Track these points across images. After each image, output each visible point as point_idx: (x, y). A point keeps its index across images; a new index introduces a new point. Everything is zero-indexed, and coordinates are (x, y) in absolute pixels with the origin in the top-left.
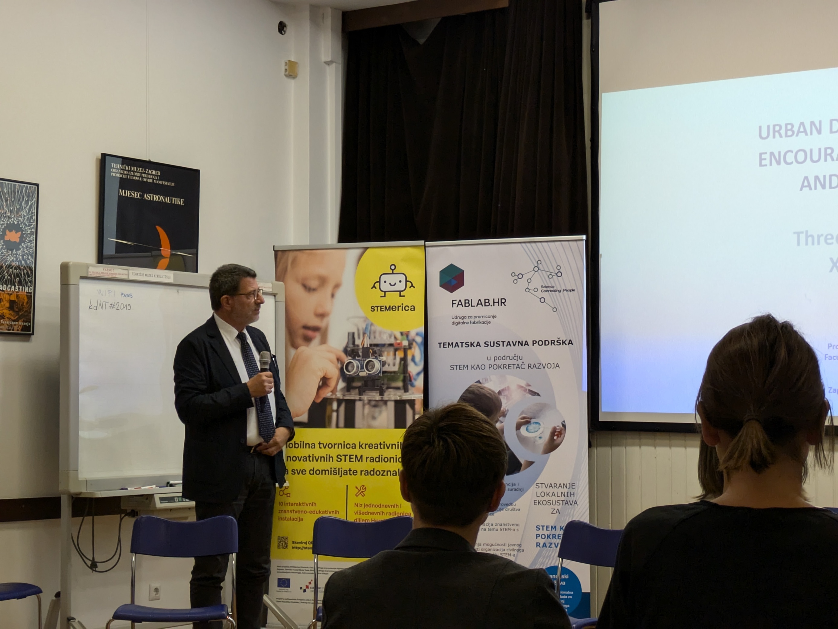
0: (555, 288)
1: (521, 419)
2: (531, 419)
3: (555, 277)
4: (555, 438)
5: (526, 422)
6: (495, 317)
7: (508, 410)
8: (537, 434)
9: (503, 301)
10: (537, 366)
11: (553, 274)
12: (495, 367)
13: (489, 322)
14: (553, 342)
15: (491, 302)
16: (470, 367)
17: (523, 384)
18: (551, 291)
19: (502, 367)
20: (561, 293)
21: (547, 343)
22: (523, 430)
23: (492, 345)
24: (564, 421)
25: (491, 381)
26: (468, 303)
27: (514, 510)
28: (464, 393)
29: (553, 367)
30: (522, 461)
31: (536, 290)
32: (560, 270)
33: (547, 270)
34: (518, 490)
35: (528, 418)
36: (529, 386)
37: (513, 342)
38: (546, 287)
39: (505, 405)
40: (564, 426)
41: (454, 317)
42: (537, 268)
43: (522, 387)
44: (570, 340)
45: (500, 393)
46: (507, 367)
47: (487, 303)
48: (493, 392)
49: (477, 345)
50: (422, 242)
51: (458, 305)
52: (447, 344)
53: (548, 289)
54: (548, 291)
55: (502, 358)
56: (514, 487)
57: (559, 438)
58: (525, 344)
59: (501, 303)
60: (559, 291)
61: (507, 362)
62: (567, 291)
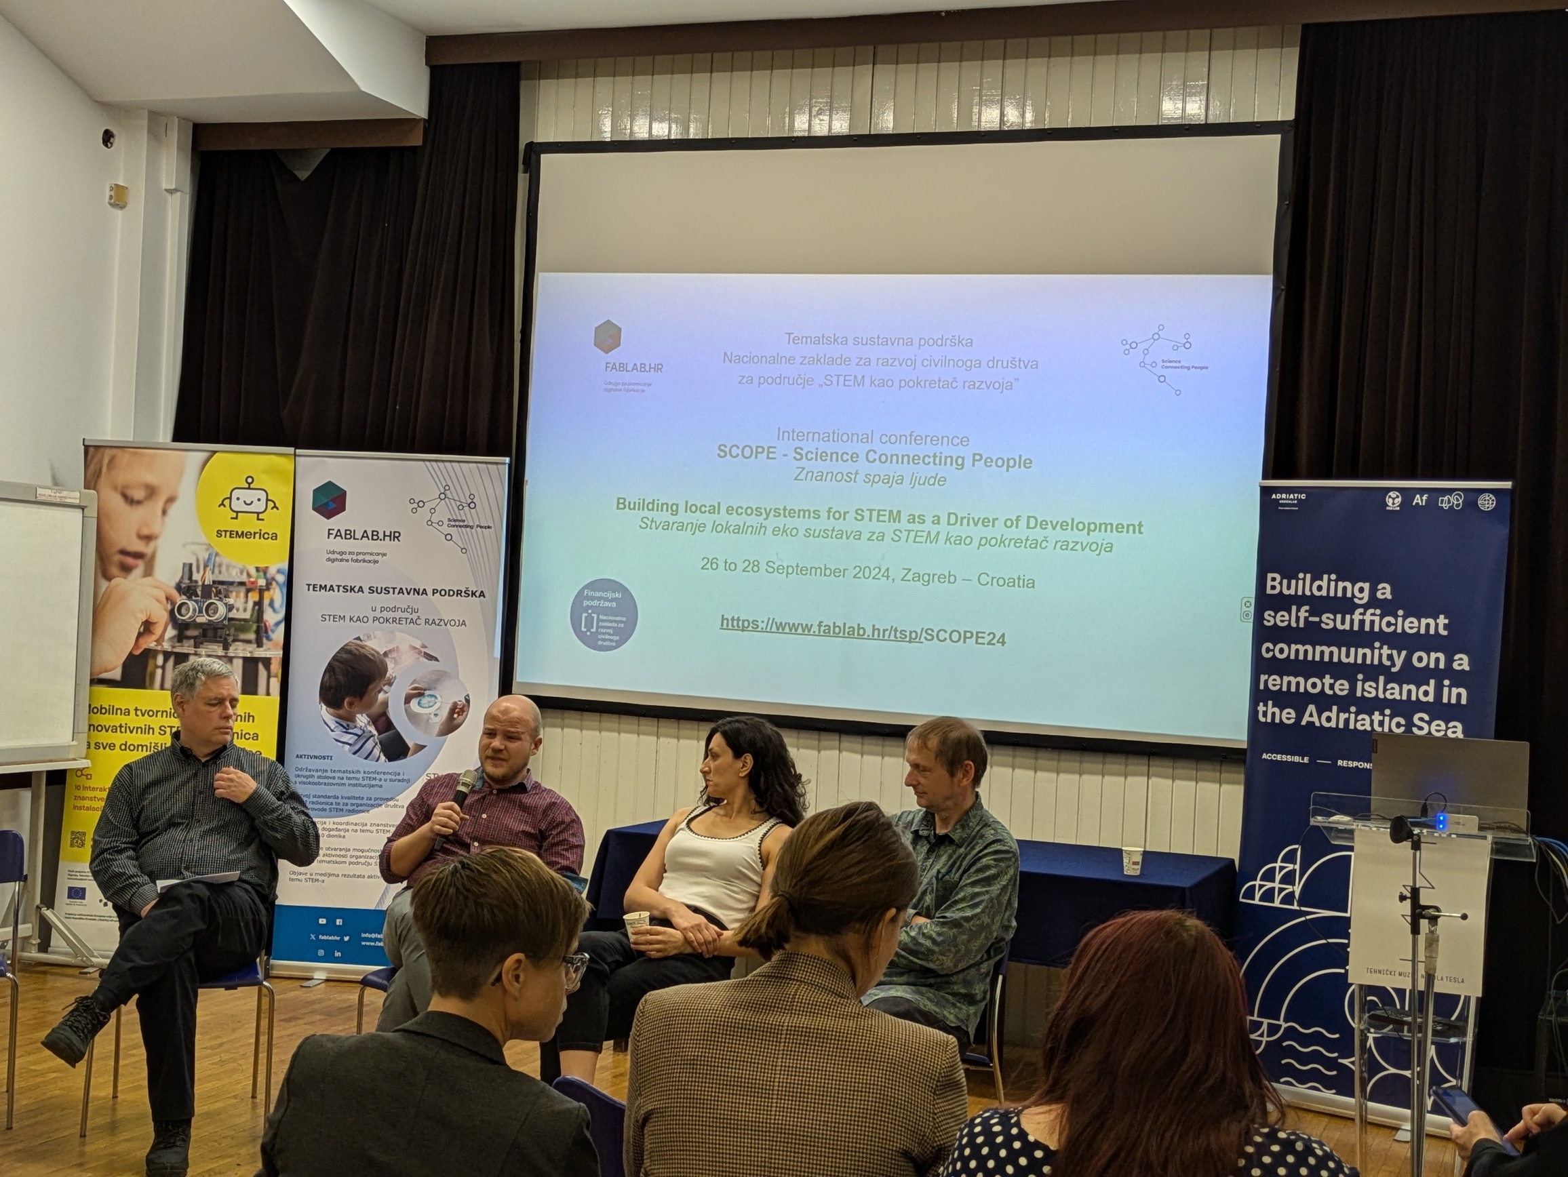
0: (466, 523)
1: (412, 689)
2: (425, 690)
3: (467, 509)
4: (455, 716)
5: (419, 693)
6: (385, 555)
7: (395, 678)
8: (432, 710)
9: (397, 535)
10: (437, 622)
11: (464, 505)
12: (381, 620)
13: (376, 562)
14: (459, 593)
15: (381, 536)
16: (347, 619)
17: (418, 644)
18: (460, 526)
19: (391, 621)
20: (473, 530)
21: (451, 593)
22: (414, 703)
23: (379, 591)
24: (468, 695)
25: (375, 638)
26: (349, 535)
27: (395, 806)
28: (338, 652)
29: (457, 624)
30: (410, 744)
31: (441, 523)
32: (474, 501)
33: (456, 498)
34: (403, 780)
35: (421, 689)
36: (426, 647)
37: (406, 589)
38: (455, 521)
39: (391, 671)
40: (468, 701)
41: (330, 552)
42: (443, 496)
43: (416, 648)
44: (482, 592)
45: (386, 654)
46: (397, 621)
47: (375, 535)
48: (377, 653)
49: (359, 591)
50: (291, 450)
51: (336, 536)
52: (318, 586)
53: (457, 523)
54: (457, 526)
55: (391, 610)
56: (398, 777)
57: (460, 717)
58: (422, 594)
59: (394, 537)
60: (471, 527)
61: (398, 615)
62: (481, 527)
